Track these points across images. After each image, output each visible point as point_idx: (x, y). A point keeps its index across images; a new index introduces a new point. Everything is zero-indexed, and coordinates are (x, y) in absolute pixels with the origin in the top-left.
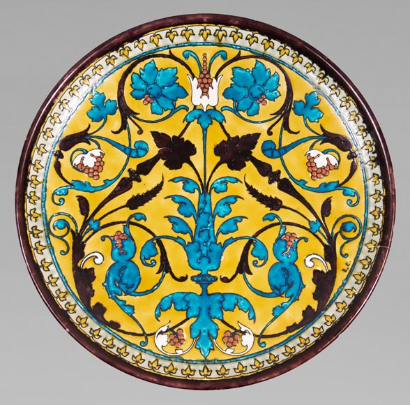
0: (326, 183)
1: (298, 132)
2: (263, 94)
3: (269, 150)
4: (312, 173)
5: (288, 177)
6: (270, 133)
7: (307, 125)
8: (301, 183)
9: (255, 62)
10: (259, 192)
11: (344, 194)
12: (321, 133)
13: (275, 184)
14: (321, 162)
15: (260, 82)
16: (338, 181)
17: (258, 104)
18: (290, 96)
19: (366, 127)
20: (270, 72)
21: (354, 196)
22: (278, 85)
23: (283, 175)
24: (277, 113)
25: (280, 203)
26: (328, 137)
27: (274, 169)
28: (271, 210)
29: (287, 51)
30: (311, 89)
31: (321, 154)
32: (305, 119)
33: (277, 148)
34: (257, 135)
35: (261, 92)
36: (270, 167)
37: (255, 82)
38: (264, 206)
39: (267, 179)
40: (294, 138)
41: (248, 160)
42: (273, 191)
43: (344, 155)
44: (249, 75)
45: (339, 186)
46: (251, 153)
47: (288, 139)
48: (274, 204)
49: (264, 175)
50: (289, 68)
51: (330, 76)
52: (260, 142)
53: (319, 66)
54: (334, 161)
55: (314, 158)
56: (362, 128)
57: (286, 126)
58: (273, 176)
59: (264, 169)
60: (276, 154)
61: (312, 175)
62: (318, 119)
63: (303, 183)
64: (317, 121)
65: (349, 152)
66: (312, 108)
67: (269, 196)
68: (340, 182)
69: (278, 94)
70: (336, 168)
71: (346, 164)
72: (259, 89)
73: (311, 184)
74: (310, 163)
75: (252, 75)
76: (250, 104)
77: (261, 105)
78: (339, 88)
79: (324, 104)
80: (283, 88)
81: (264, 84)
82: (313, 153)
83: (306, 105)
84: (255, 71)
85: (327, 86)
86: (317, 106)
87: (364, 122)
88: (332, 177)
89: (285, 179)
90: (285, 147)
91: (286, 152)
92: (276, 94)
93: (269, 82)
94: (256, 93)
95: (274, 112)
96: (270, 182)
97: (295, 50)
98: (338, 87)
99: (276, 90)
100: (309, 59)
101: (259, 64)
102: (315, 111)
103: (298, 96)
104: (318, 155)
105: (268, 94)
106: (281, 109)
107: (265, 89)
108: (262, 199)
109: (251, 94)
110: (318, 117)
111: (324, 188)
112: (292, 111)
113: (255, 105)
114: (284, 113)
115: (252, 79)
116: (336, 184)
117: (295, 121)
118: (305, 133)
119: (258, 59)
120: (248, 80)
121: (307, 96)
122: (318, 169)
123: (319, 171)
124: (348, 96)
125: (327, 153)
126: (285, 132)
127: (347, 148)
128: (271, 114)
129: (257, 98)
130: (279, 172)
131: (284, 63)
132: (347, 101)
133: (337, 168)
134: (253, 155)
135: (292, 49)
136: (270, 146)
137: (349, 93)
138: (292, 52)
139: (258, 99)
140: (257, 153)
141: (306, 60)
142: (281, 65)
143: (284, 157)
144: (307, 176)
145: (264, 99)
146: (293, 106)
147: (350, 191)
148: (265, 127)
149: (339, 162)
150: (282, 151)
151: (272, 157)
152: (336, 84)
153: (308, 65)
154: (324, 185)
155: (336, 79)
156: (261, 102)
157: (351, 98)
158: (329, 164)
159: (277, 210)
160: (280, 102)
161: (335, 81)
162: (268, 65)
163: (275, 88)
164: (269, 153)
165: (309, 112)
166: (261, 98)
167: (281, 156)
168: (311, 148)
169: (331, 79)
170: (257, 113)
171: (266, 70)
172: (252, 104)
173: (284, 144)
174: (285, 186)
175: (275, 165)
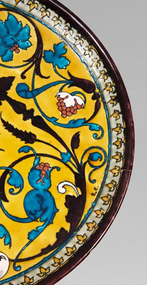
0: (74, 120)
1: (49, 77)
2: (16, 43)
3: (23, 91)
4: (62, 111)
5: (41, 115)
6: (23, 77)
7: (56, 71)
8: (52, 120)
9: (7, 15)
10: (15, 127)
11: (91, 129)
12: (69, 78)
13: (30, 121)
14: (69, 102)
15: (13, 33)
16: (85, 119)
17: (12, 51)
18: (40, 46)
19: (106, 71)
20: (21, 24)
21: (99, 130)
22: (30, 36)
23: (37, 113)
24: (29, 61)
25: (34, 137)
26: (75, 81)
27: (28, 108)
28: (25, 143)
29: (36, 5)
30: (58, 40)
31: (70, 96)
32: (54, 66)
33: (30, 89)
34: (12, 79)
35: (14, 41)
36: (24, 105)
37: (8, 32)
38: (19, 139)
39: (21, 116)
40: (45, 82)
41: (3, 100)
42: (27, 126)
43: (89, 96)
44: (2, 26)
45: (85, 122)
46: (7, 93)
47: (39, 83)
48: (29, 138)
49: (18, 113)
50: (39, 21)
51: (75, 28)
52: (15, 84)
53: (64, 18)
54: (80, 102)
55: (63, 99)
56: (103, 72)
57: (37, 72)
58: (28, 114)
59: (18, 108)
60: (29, 95)
61: (62, 114)
62: (66, 66)
63: (54, 120)
64: (65, 67)
65: (93, 94)
66: (60, 57)
67: (24, 131)
68: (87, 119)
69: (30, 44)
70: (82, 107)
71: (91, 104)
72: (12, 38)
73: (61, 121)
74: (60, 103)
75: (5, 26)
76: (4, 51)
77: (14, 52)
78: (83, 39)
79: (70, 54)
80: (34, 39)
81: (17, 35)
82: (63, 95)
83: (54, 54)
84: (7, 22)
85: (72, 36)
86: (64, 55)
87: (104, 67)
88: (79, 115)
89: (38, 116)
90: (37, 89)
91: (39, 94)
92: (27, 43)
93: (21, 33)
94: (10, 42)
95: (26, 60)
96: (25, 119)
97: (43, 4)
98: (81, 37)
99: (28, 40)
100: (56, 13)
101: (11, 17)
102: (63, 59)
103: (47, 46)
104: (67, 97)
105: (20, 43)
106: (33, 57)
107: (18, 39)
108: (17, 133)
109: (5, 43)
110: (65, 64)
111: (73, 124)
112: (43, 60)
113: (9, 52)
114: (35, 60)
115: (5, 30)
116: (83, 121)
117: (46, 67)
118: (55, 78)
119: (10, 12)
120: (2, 31)
121: (55, 46)
122: (67, 108)
123: (68, 110)
124: (90, 45)
125: (74, 95)
126: (37, 77)
127: (91, 90)
128: (24, 61)
129: (10, 47)
130: (32, 110)
131: (33, 17)
132: (89, 50)
133: (84, 108)
134: (8, 95)
135: (40, 3)
136: (23, 88)
137: (91, 43)
138: (40, 6)
139: (12, 47)
140: (12, 93)
141: (53, 14)
142: (31, 18)
143: (37, 97)
144: (57, 114)
145: (17, 48)
146: (43, 55)
147: (95, 127)
148: (19, 71)
149: (85, 102)
150: (35, 93)
151: (26, 97)
152: (80, 35)
153: (55, 19)
154: (73, 121)
155: (80, 30)
156: (14, 50)
157: (93, 47)
158: (76, 104)
159: (32, 143)
160: (32, 51)
161: (78, 32)
162: (20, 18)
163: (27, 38)
164: (23, 94)
165: (58, 61)
166: (15, 47)
167: (34, 97)
168: (61, 90)
169: (75, 31)
170: (11, 59)
171: (18, 23)
172: (6, 52)
173: (37, 86)
174: (39, 122)
175: (29, 104)
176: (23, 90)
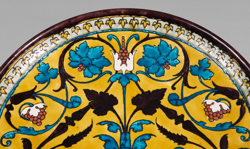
0: (221, 124)
1: (196, 87)
2: (167, 62)
4: (209, 116)
5: (190, 119)
6: (173, 88)
7: (202, 82)
8: (201, 124)
9: (160, 41)
10: (168, 131)
11: (238, 131)
12: (214, 87)
13: (181, 125)
14: (215, 108)
15: (164, 54)
16: (231, 122)
17: (164, 68)
18: (187, 63)
19: (248, 80)
20: (171, 47)
21: (246, 133)
22: (178, 55)
23: (186, 118)
24: (178, 75)
25: (185, 139)
26: (219, 90)
27: (179, 114)
28: (178, 145)
29: (183, 32)
30: (202, 56)
31: (215, 102)
32: (200, 78)
33: (180, 98)
34: (164, 90)
35: (165, 61)
36: (175, 112)
37: (160, 54)
38: (172, 142)
39: (173, 121)
40: (193, 91)
41: (158, 108)
42: (179, 130)
43: (234, 102)
44: (156, 50)
45: (232, 126)
46: (160, 102)
47: (187, 92)
48: (181, 140)
49: (171, 118)
50: (185, 43)
51: (217, 46)
52: (167, 94)
53: (207, 39)
54: (226, 107)
55: (209, 105)
56: (246, 80)
57: (185, 83)
58: (179, 119)
59: (171, 114)
60: (179, 103)
61: (209, 118)
62: (210, 77)
63: (202, 124)
64: (209, 79)
65: (237, 100)
66: (205, 70)
67: (176, 134)
68: (233, 123)
69: (178, 62)
70: (228, 112)
71: (236, 109)
72: (163, 58)
73: (209, 124)
74: (207, 109)
75: (158, 50)
76: (158, 69)
77: (165, 69)
78: (224, 54)
79: (213, 67)
80: (182, 57)
81: (168, 56)
82: (209, 102)
83: (200, 68)
84: (160, 46)
85: (215, 52)
86: (208, 69)
87: (246, 76)
88: (225, 119)
89: (188, 121)
90: (186, 98)
91: (187, 101)
92: (176, 61)
93: (171, 54)
94: (162, 61)
95: (176, 74)
96: (176, 123)
97: (189, 30)
98: (223, 53)
99: (176, 59)
100: (200, 35)
101: (162, 42)
102: (207, 72)
103: (193, 62)
104: (213, 103)
105: (170, 62)
106: (181, 71)
107: (168, 58)
108: (171, 136)
109: (158, 62)
110: (210, 76)
111: (220, 127)
112: (189, 73)
113: (161, 70)
114: (183, 74)
115: (158, 53)
116: (229, 124)
117: (192, 79)
118: (201, 87)
119: (162, 39)
120: (155, 53)
121: (200, 62)
122: (213, 113)
123: (215, 115)
124: (231, 58)
125: (219, 102)
126: (185, 88)
127: (236, 97)
128: (174, 76)
129: (162, 65)
130: (183, 116)
131: (181, 40)
132: (231, 63)
133: (229, 112)
134: (162, 103)
135: (186, 29)
136: (174, 97)
137: (232, 56)
138: (186, 31)
139: (164, 65)
140: (165, 102)
141: (197, 36)
142: (179, 42)
143: (186, 105)
144: (205, 119)
145: (167, 65)
146: (190, 70)
147: (242, 130)
148: (170, 84)
149: (230, 107)
150: (184, 101)
151: (177, 105)
152: (221, 51)
153: (199, 40)
154: (220, 125)
155: (221, 47)
156: (166, 67)
157: (234, 60)
158: (222, 109)
159: (184, 144)
160: (180, 67)
161: (220, 49)
162: (169, 42)
163: (176, 57)
164: (174, 102)
165: (202, 73)
166: (166, 65)
167: (183, 104)
168: (207, 98)
169: (217, 48)
170: (163, 74)
171: (168, 46)
172: (159, 69)
173: (185, 95)
174: (189, 126)
175: (180, 110)
176: (174, 99)
